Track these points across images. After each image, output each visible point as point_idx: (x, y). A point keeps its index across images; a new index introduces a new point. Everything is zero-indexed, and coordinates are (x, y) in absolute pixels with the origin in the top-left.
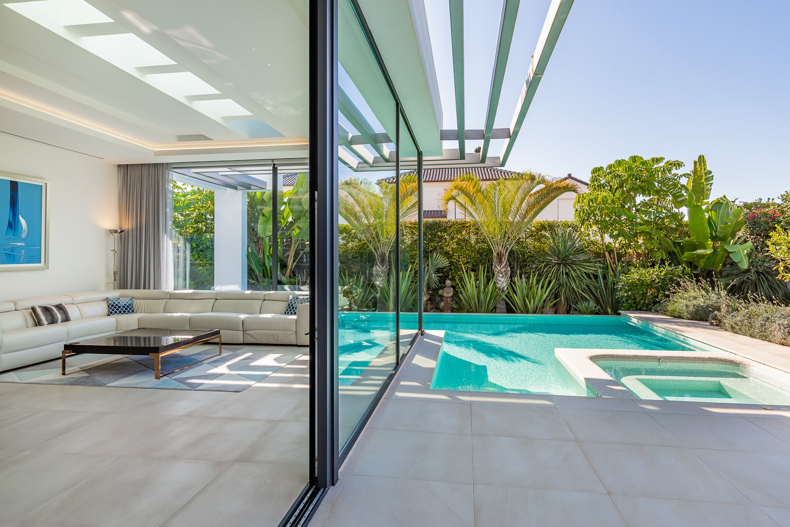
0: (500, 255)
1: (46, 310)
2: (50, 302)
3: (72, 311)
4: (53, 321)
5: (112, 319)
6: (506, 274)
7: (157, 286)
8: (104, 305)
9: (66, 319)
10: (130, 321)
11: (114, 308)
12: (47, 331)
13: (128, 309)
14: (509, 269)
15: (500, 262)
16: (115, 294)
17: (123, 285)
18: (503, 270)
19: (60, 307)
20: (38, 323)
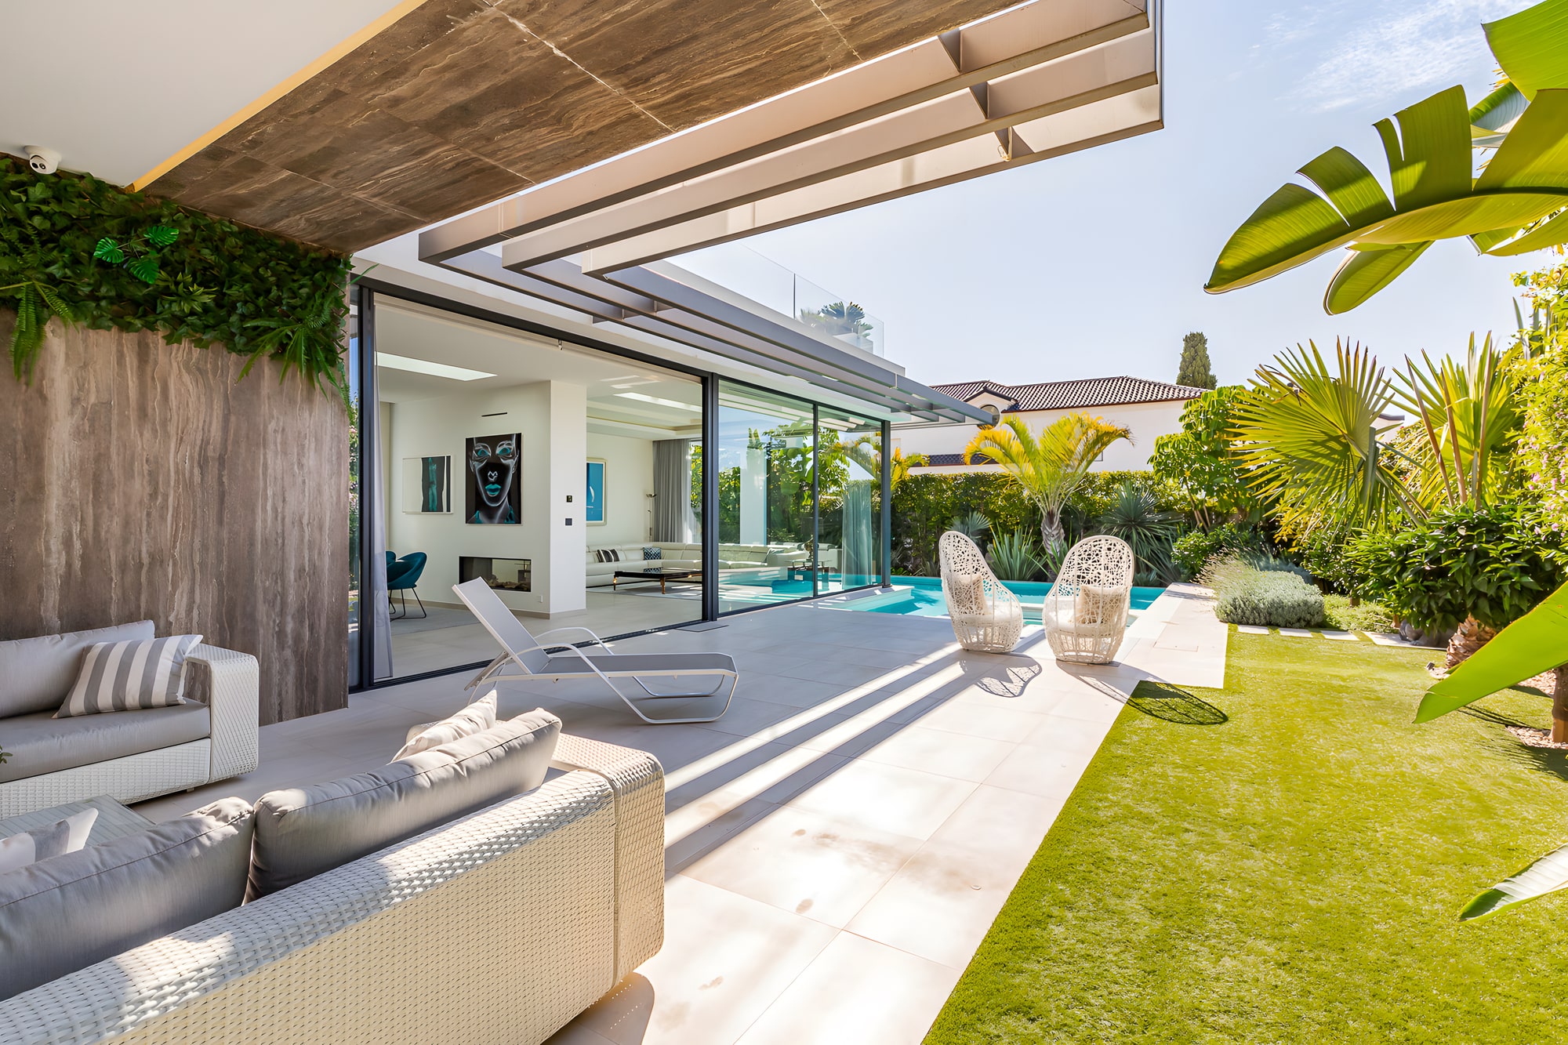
0: (1051, 515)
1: (606, 552)
2: (608, 549)
3: (621, 555)
4: (609, 560)
5: (646, 562)
6: (1059, 537)
7: (680, 540)
8: (642, 552)
9: (617, 559)
10: (655, 563)
11: (648, 555)
12: (606, 565)
13: (658, 556)
14: (1062, 531)
15: (1051, 523)
16: (648, 545)
17: (657, 540)
18: (1055, 533)
19: (613, 552)
20: (601, 561)
